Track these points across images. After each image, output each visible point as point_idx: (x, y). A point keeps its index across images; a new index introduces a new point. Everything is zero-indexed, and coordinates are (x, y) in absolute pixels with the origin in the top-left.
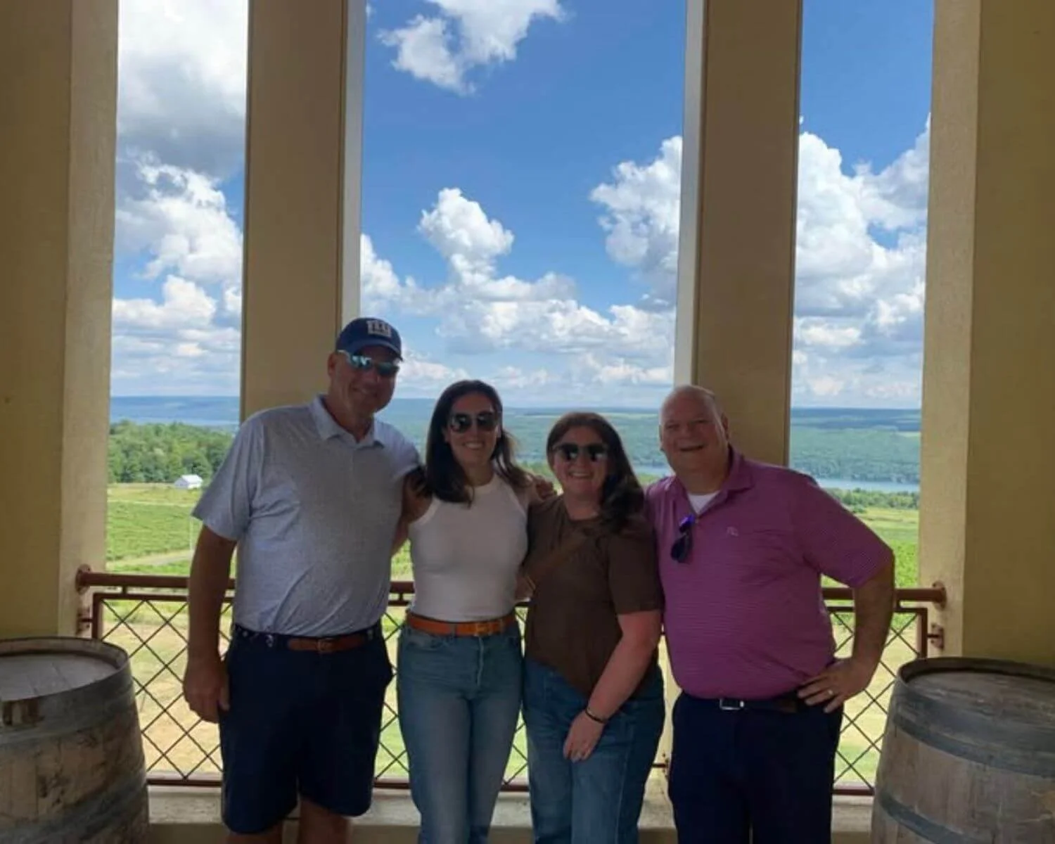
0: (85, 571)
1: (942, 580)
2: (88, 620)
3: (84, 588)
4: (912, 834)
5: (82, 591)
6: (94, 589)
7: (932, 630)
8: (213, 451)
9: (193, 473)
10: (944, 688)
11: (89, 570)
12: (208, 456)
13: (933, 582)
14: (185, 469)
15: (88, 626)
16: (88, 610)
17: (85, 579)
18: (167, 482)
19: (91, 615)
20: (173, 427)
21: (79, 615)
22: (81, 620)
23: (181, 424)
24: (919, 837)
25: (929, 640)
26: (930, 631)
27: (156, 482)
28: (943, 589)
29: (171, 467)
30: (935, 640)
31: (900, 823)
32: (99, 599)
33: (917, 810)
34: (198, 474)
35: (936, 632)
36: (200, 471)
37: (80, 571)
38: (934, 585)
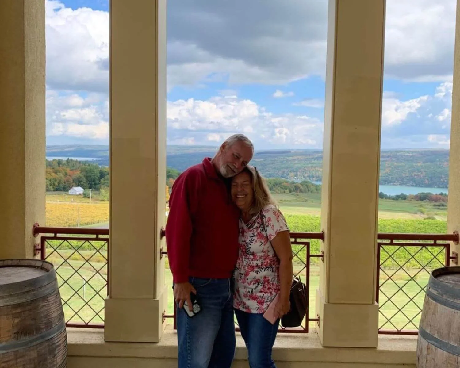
0: (37, 226)
1: (458, 230)
2: (39, 250)
3: (37, 234)
4: (434, 347)
5: (35, 236)
6: (41, 235)
7: (453, 255)
8: (88, 175)
9: (79, 186)
10: (453, 280)
11: (38, 226)
12: (87, 177)
13: (454, 231)
14: (74, 184)
15: (39, 252)
16: (39, 245)
17: (37, 230)
18: (64, 191)
19: (40, 247)
20: (68, 161)
21: (35, 247)
22: (35, 250)
23: (71, 160)
24: (437, 348)
25: (451, 260)
26: (451, 255)
27: (59, 191)
28: (458, 234)
29: (67, 183)
30: (453, 259)
31: (429, 342)
32: (43, 239)
33: (436, 336)
34: (81, 187)
35: (454, 256)
36: (82, 185)
37: (34, 226)
38: (454, 233)
